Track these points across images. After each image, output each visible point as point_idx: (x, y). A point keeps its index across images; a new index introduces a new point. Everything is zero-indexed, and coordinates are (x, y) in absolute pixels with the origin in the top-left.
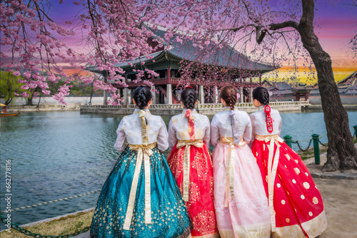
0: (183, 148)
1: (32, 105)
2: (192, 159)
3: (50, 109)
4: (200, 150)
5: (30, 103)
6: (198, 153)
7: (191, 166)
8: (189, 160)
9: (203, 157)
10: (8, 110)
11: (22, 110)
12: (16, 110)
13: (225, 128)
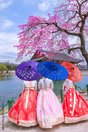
0: (27, 90)
1: (8, 73)
2: (30, 94)
3: (13, 74)
4: (33, 91)
5: (7, 73)
6: (32, 92)
7: (29, 96)
8: (29, 94)
9: (34, 93)
10: (2, 75)
11: (5, 74)
12: (4, 75)
13: (42, 84)
